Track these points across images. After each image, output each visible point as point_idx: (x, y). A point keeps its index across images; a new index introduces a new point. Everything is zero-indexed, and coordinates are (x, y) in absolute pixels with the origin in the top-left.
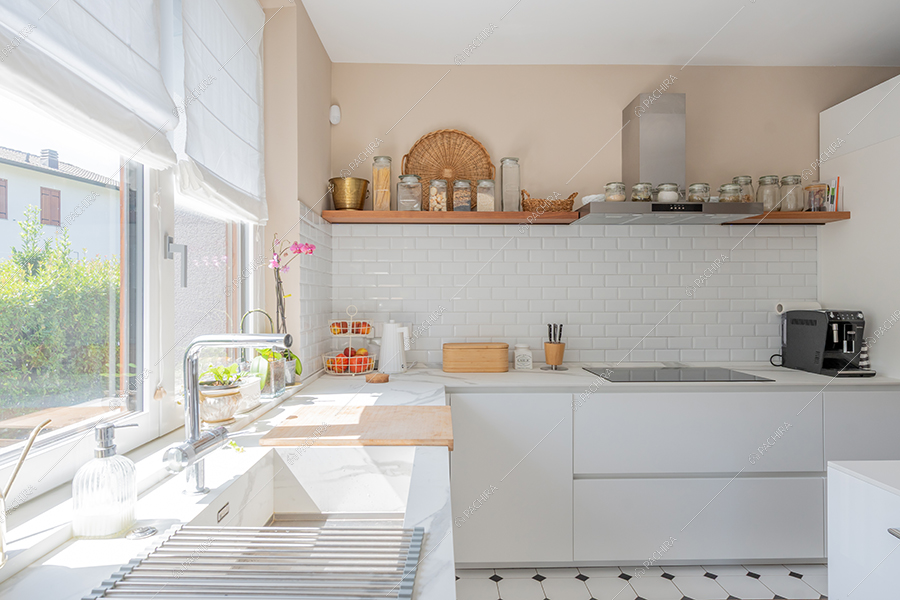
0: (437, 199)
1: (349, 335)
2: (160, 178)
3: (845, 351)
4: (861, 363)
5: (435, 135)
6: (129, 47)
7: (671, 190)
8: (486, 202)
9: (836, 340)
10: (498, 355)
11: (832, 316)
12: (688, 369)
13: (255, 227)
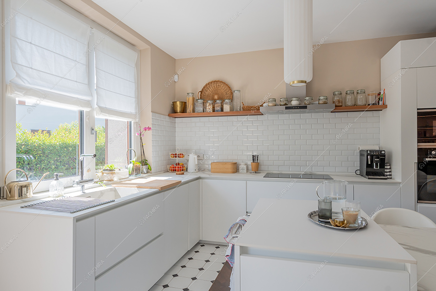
0: (209, 108)
1: (177, 158)
2: (89, 113)
3: (374, 168)
4: (386, 174)
5: (211, 83)
6: (76, 81)
7: (296, 100)
8: (227, 108)
9: (369, 163)
10: (230, 166)
11: (369, 152)
12: (315, 175)
13: (134, 122)
